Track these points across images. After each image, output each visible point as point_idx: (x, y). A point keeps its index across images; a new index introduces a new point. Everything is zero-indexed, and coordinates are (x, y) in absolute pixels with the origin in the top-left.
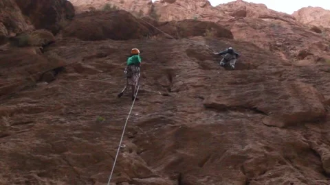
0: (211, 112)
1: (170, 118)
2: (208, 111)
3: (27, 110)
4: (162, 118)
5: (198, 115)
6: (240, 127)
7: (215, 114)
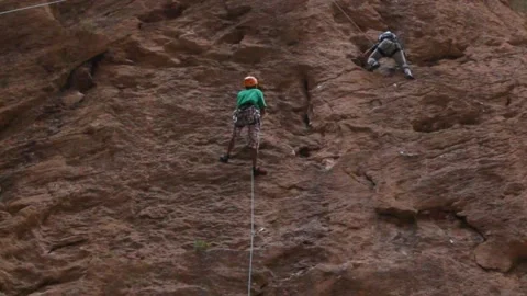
0: (388, 226)
1: (318, 243)
2: (382, 224)
3: (68, 204)
4: (306, 243)
5: (365, 234)
6: (438, 276)
7: (395, 232)
